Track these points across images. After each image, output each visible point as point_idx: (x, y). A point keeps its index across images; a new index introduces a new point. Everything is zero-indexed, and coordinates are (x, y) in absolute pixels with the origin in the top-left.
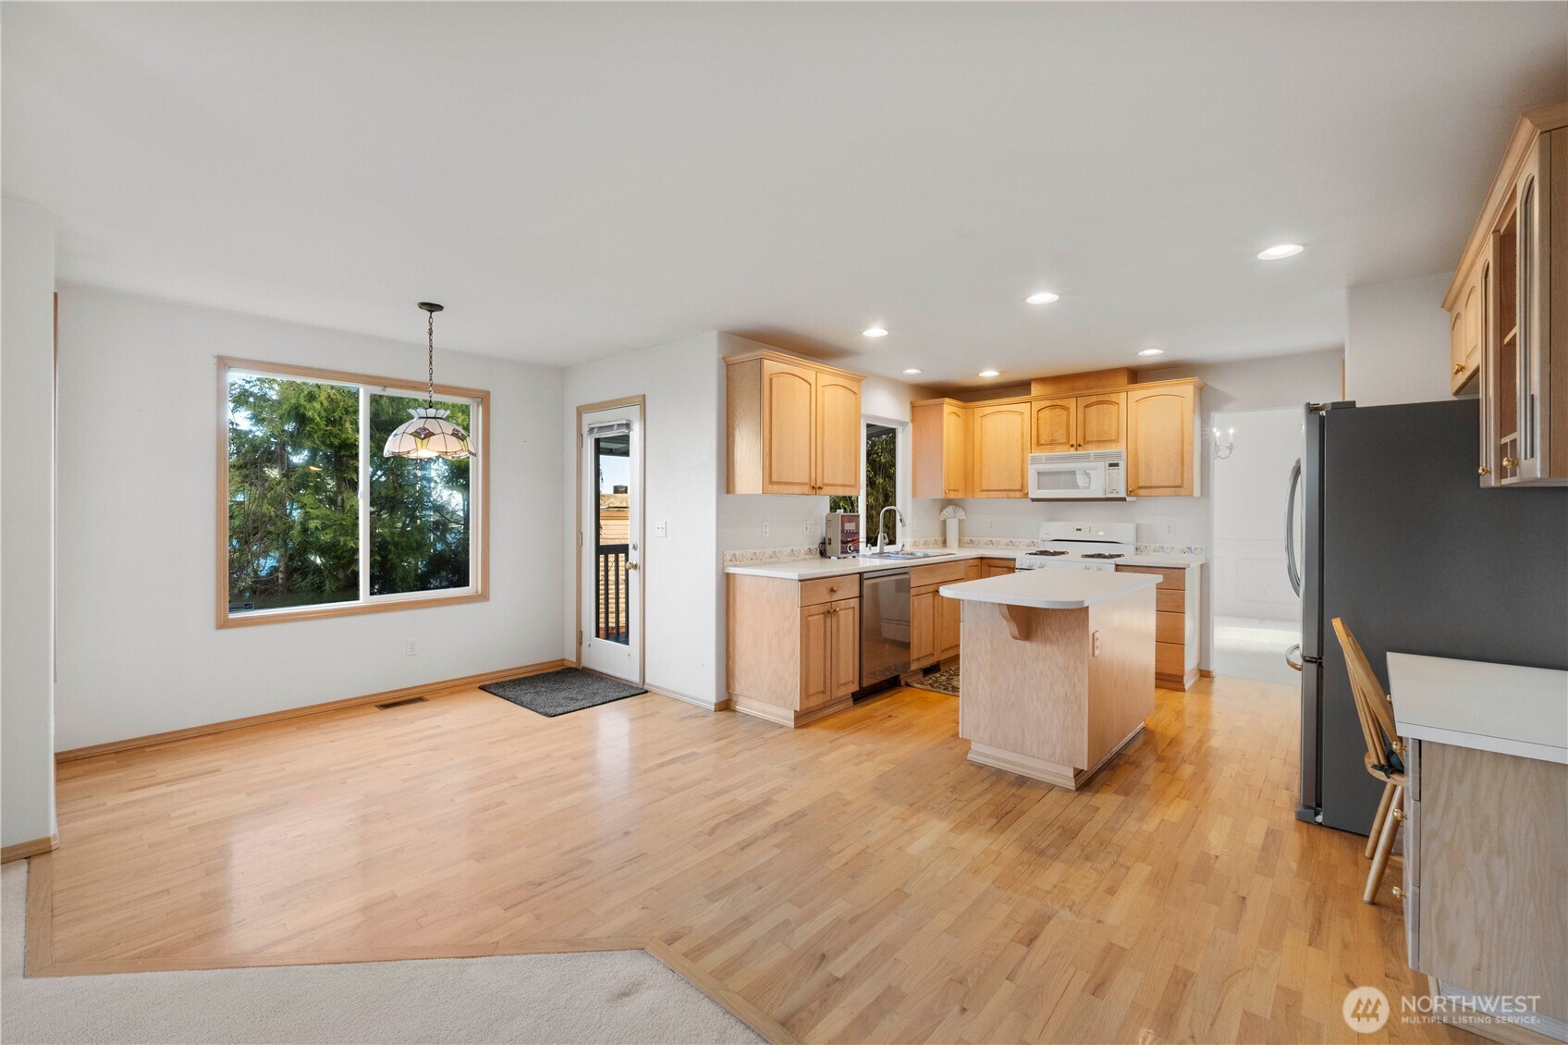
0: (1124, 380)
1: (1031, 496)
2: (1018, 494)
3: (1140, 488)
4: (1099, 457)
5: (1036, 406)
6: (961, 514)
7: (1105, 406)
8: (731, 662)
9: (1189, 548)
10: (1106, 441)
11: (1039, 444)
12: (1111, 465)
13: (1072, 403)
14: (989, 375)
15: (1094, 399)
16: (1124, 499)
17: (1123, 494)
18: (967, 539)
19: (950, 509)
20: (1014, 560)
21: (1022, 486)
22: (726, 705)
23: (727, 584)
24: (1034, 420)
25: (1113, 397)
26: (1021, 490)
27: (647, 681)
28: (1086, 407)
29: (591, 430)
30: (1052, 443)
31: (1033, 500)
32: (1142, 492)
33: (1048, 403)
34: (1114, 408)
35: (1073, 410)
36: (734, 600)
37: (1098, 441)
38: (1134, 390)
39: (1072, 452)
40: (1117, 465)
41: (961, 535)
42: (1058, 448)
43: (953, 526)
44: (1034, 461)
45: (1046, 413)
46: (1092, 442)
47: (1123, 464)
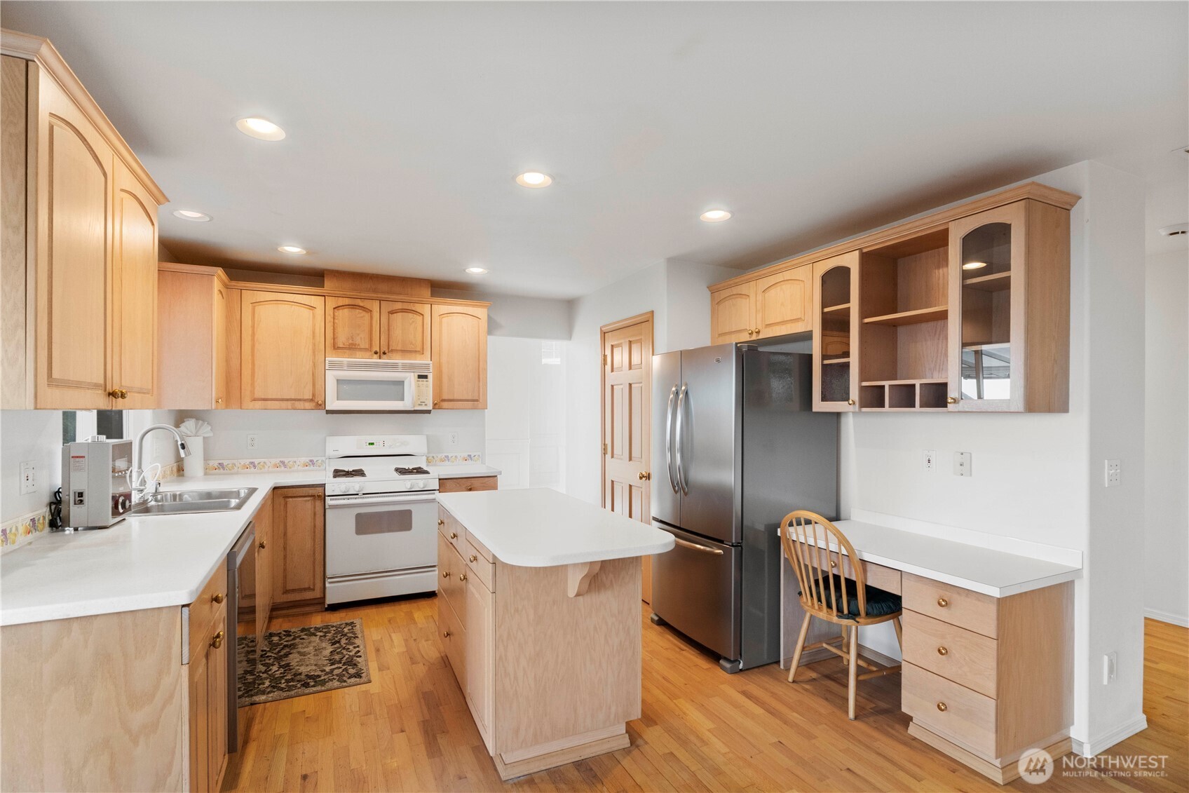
0: (427, 292)
1: (328, 408)
2: (308, 405)
3: (444, 400)
4: (411, 368)
5: (332, 303)
6: (206, 430)
7: (410, 315)
9: (470, 456)
10: (410, 352)
11: (335, 347)
12: (420, 377)
13: (375, 306)
14: (292, 251)
15: (399, 306)
16: (429, 412)
17: (430, 407)
18: (214, 463)
19: (189, 425)
20: (323, 486)
21: (314, 395)
24: (329, 318)
25: (418, 307)
26: (312, 400)
28: (392, 312)
30: (352, 348)
31: (328, 412)
32: (445, 404)
33: (347, 301)
34: (419, 318)
35: (376, 315)
37: (403, 351)
38: (439, 303)
39: (375, 360)
40: (426, 377)
41: (206, 458)
42: (359, 354)
43: (196, 445)
44: (334, 366)
45: (346, 311)
46: (396, 351)
47: (430, 376)
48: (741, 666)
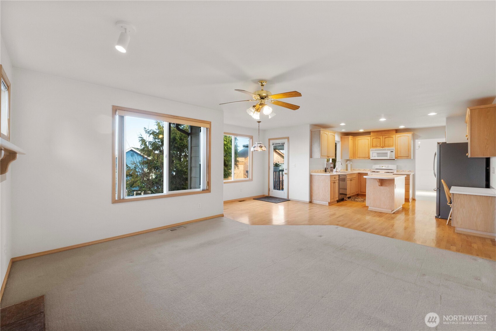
0: (395, 132)
1: (371, 159)
2: (367, 158)
3: (398, 157)
4: (389, 150)
5: (372, 138)
6: (351, 163)
7: (390, 138)
8: (312, 193)
9: (410, 171)
10: (390, 146)
11: (373, 147)
12: (391, 152)
13: (381, 137)
14: (361, 131)
15: (387, 136)
16: (394, 159)
17: (394, 158)
18: (353, 169)
19: (348, 162)
20: (367, 173)
21: (368, 156)
22: (311, 202)
23: (311, 176)
24: (372, 141)
25: (392, 136)
26: (368, 157)
27: (289, 198)
28: (385, 138)
29: (273, 144)
30: (376, 146)
31: (371, 160)
32: (399, 158)
33: (375, 137)
34: (392, 139)
35: (382, 139)
36: (313, 180)
37: (388, 146)
38: (397, 134)
39: (381, 148)
40: (393, 152)
41: (351, 168)
42: (378, 147)
43: (349, 166)
44: (372, 150)
45: (375, 139)
46: (387, 146)
47: (394, 152)
48: (440, 217)
